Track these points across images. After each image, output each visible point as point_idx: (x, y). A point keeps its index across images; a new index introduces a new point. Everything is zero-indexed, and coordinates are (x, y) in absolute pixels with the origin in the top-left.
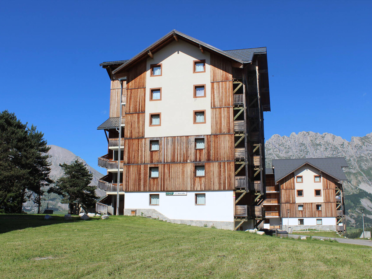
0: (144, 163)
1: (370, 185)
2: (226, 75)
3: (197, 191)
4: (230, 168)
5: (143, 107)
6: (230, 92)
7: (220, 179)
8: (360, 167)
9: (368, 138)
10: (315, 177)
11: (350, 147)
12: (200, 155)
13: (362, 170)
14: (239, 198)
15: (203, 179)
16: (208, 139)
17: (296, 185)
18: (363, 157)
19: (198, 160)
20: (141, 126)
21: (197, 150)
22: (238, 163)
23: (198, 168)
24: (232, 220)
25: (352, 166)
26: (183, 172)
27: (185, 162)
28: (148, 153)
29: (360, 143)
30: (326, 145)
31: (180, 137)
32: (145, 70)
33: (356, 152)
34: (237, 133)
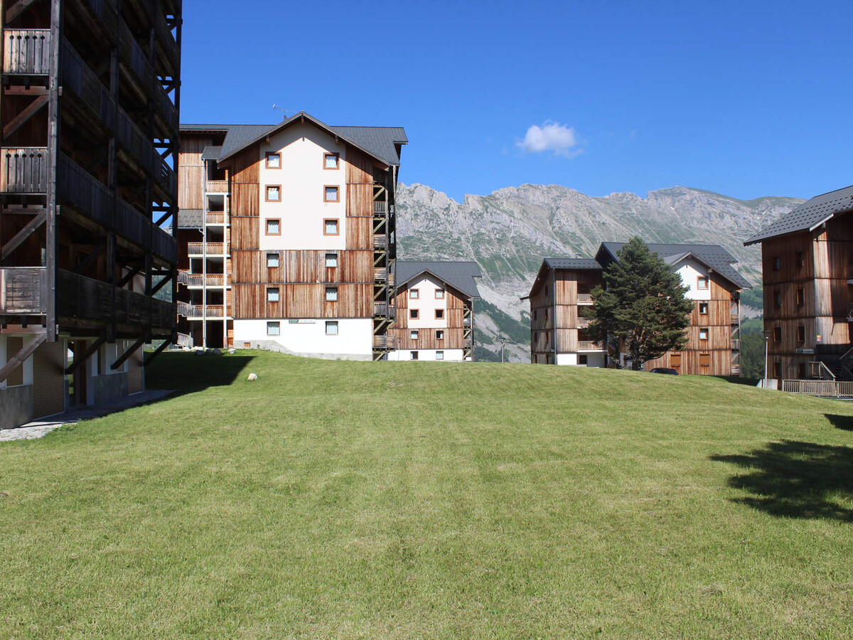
0: (260, 282)
1: (492, 288)
2: (365, 177)
3: (328, 318)
4: (369, 291)
5: (257, 208)
6: (371, 198)
7: (356, 304)
8: (477, 253)
9: (496, 199)
10: (437, 290)
11: (461, 215)
12: (332, 275)
13: (479, 260)
14: (379, 327)
15: (336, 304)
16: (341, 255)
17: (409, 301)
18: (483, 234)
19: (329, 281)
20: (254, 234)
21: (328, 268)
22: (377, 285)
23: (328, 290)
24: (370, 352)
25: (462, 252)
26: (311, 295)
27: (313, 282)
28: (265, 270)
29: (479, 208)
30: (416, 207)
31: (307, 251)
32: (258, 160)
33: (472, 224)
34: (377, 249)
